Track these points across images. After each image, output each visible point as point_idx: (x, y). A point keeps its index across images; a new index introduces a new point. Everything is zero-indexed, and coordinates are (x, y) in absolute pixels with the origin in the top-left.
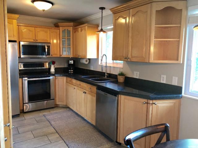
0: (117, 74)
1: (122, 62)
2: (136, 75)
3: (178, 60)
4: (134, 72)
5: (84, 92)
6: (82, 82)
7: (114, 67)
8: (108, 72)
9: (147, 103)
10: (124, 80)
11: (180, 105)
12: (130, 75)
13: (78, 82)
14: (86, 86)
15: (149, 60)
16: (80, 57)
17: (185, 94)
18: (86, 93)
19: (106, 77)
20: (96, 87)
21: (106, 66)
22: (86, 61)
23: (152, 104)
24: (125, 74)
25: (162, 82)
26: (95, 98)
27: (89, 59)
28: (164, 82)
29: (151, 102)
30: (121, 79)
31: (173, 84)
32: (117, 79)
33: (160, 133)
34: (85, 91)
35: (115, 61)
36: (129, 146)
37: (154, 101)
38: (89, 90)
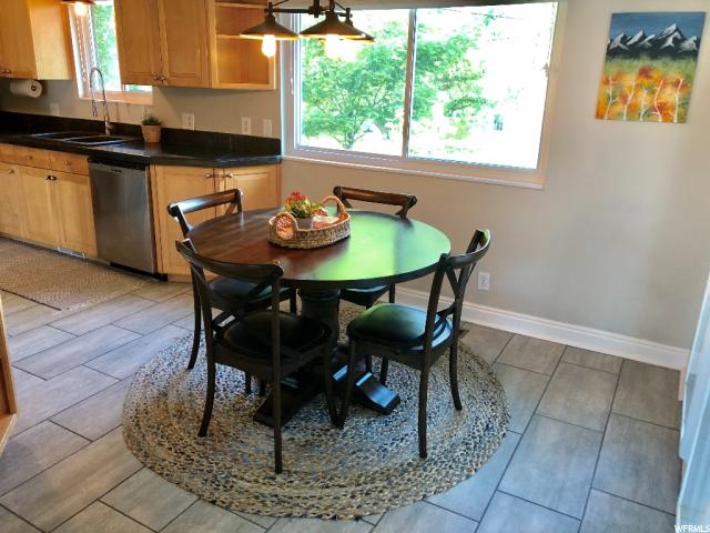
0: (138, 121)
1: (148, 89)
2: (188, 123)
3: (267, 83)
4: (184, 115)
5: (49, 177)
6: (36, 150)
7: (128, 104)
8: (114, 120)
9: (213, 176)
10: (159, 137)
11: (279, 177)
12: (173, 124)
13: (24, 152)
14: (53, 160)
15: (210, 83)
16: (9, 76)
17: (287, 153)
18: (55, 178)
19: (107, 131)
20: (87, 157)
21: (104, 103)
22: (34, 89)
23: (224, 177)
24: (160, 120)
25: (244, 133)
26: (86, 189)
27: (43, 83)
28: (249, 133)
29: (221, 172)
30: (151, 135)
31: (265, 135)
32: (141, 135)
33: (228, 205)
34: (51, 173)
35: (127, 86)
36: (176, 218)
37: (227, 172)
38: (67, 169)
